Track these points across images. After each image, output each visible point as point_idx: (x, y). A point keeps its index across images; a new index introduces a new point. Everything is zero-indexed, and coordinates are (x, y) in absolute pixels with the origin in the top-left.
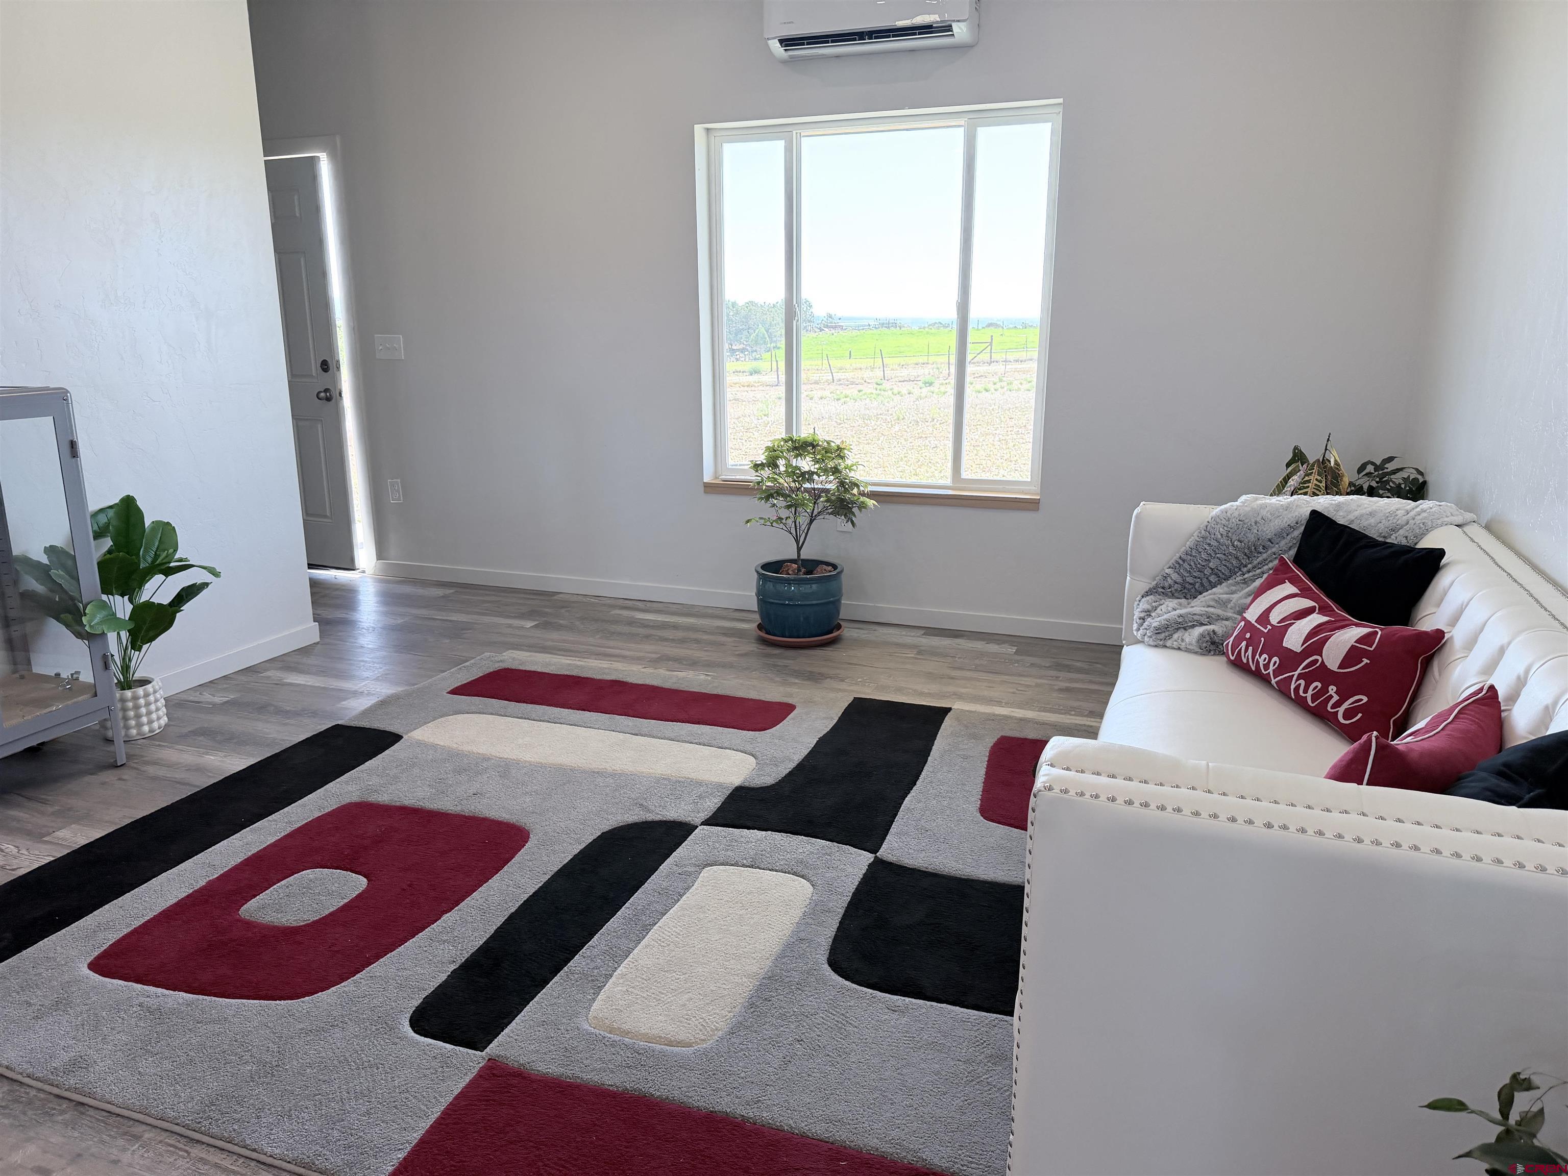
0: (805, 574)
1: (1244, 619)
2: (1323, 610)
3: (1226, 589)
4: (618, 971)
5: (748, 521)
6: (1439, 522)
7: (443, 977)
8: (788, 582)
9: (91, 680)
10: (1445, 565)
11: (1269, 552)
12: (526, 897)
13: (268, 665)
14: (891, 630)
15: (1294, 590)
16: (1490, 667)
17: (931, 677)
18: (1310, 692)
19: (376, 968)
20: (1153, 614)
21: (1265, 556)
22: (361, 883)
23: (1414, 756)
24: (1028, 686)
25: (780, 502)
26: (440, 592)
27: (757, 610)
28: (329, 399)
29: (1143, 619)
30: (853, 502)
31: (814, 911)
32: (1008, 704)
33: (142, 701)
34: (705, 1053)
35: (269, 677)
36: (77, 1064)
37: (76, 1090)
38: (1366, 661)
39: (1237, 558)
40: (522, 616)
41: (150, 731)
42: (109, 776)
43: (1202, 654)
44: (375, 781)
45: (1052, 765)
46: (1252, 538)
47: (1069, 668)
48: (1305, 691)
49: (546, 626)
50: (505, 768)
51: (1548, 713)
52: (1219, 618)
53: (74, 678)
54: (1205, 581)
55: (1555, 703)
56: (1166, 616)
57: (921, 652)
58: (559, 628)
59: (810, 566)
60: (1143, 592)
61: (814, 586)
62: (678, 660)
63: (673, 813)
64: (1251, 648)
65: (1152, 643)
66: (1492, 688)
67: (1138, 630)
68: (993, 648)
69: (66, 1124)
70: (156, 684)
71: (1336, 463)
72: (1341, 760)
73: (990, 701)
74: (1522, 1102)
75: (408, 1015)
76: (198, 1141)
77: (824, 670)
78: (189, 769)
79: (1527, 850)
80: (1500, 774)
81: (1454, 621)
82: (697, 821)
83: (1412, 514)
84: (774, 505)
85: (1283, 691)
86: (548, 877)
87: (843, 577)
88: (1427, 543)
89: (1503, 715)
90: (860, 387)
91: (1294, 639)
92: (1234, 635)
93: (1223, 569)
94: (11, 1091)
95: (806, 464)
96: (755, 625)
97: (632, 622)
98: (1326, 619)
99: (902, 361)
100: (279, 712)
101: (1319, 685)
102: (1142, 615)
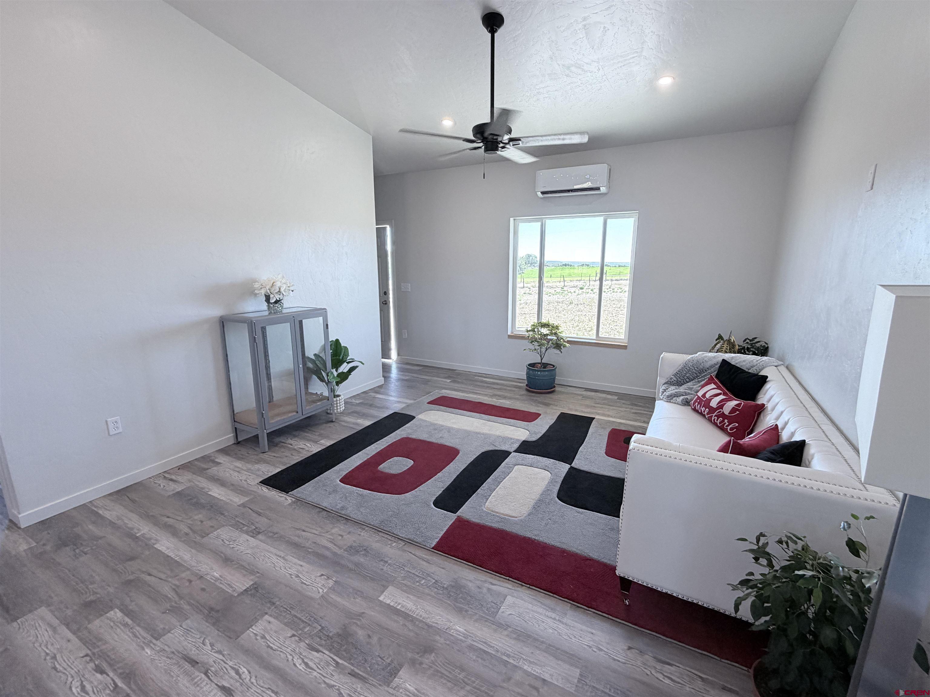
0: (543, 368)
1: (697, 395)
2: (724, 394)
3: (692, 384)
4: (492, 495)
5: (525, 350)
6: (769, 365)
7: (440, 492)
8: (538, 371)
9: (327, 395)
10: (768, 381)
11: (707, 372)
12: (461, 470)
13: (369, 391)
14: (571, 388)
15: (715, 387)
16: (777, 418)
17: (588, 406)
18: (719, 421)
19: (420, 488)
20: (667, 391)
21: (706, 373)
22: (410, 463)
23: (746, 445)
24: (621, 411)
25: (536, 344)
26: (418, 368)
27: (526, 379)
28: (386, 304)
29: (663, 392)
30: (561, 345)
31: (552, 482)
32: (614, 417)
33: (338, 402)
34: (521, 520)
35: (371, 395)
36: (343, 508)
37: (345, 515)
38: (738, 412)
39: (696, 373)
40: (445, 378)
41: (340, 411)
42: (331, 425)
43: (683, 406)
44: (410, 431)
45: (635, 442)
46: (701, 367)
47: (636, 405)
48: (717, 420)
49: (454, 381)
50: (449, 430)
51: (793, 434)
52: (689, 394)
53: (321, 394)
54: (685, 381)
55: (795, 431)
56: (671, 392)
57: (584, 397)
58: (458, 383)
59: (545, 365)
60: (663, 383)
61: (547, 373)
62: (499, 396)
63: (503, 448)
64: (699, 405)
65: (666, 400)
66: (776, 425)
67: (661, 396)
68: (609, 397)
69: (344, 524)
70: (342, 396)
71: (734, 341)
72: (722, 445)
73: (609, 416)
74: (763, 540)
75: (432, 502)
76: (380, 531)
77: (550, 402)
78: (354, 424)
79: (772, 475)
80: (772, 453)
81: (769, 401)
82: (512, 450)
83: (759, 362)
84: (533, 344)
85: (710, 420)
86: (467, 465)
87: (557, 370)
88: (762, 373)
89: (779, 433)
90: (555, 289)
91: (714, 403)
92: (694, 400)
93: (691, 377)
94: (327, 514)
95: (545, 331)
96: (525, 385)
97: (482, 382)
98: (725, 397)
99: (571, 279)
100: (376, 407)
101: (722, 419)
102: (663, 391)
